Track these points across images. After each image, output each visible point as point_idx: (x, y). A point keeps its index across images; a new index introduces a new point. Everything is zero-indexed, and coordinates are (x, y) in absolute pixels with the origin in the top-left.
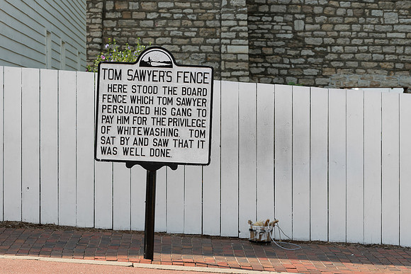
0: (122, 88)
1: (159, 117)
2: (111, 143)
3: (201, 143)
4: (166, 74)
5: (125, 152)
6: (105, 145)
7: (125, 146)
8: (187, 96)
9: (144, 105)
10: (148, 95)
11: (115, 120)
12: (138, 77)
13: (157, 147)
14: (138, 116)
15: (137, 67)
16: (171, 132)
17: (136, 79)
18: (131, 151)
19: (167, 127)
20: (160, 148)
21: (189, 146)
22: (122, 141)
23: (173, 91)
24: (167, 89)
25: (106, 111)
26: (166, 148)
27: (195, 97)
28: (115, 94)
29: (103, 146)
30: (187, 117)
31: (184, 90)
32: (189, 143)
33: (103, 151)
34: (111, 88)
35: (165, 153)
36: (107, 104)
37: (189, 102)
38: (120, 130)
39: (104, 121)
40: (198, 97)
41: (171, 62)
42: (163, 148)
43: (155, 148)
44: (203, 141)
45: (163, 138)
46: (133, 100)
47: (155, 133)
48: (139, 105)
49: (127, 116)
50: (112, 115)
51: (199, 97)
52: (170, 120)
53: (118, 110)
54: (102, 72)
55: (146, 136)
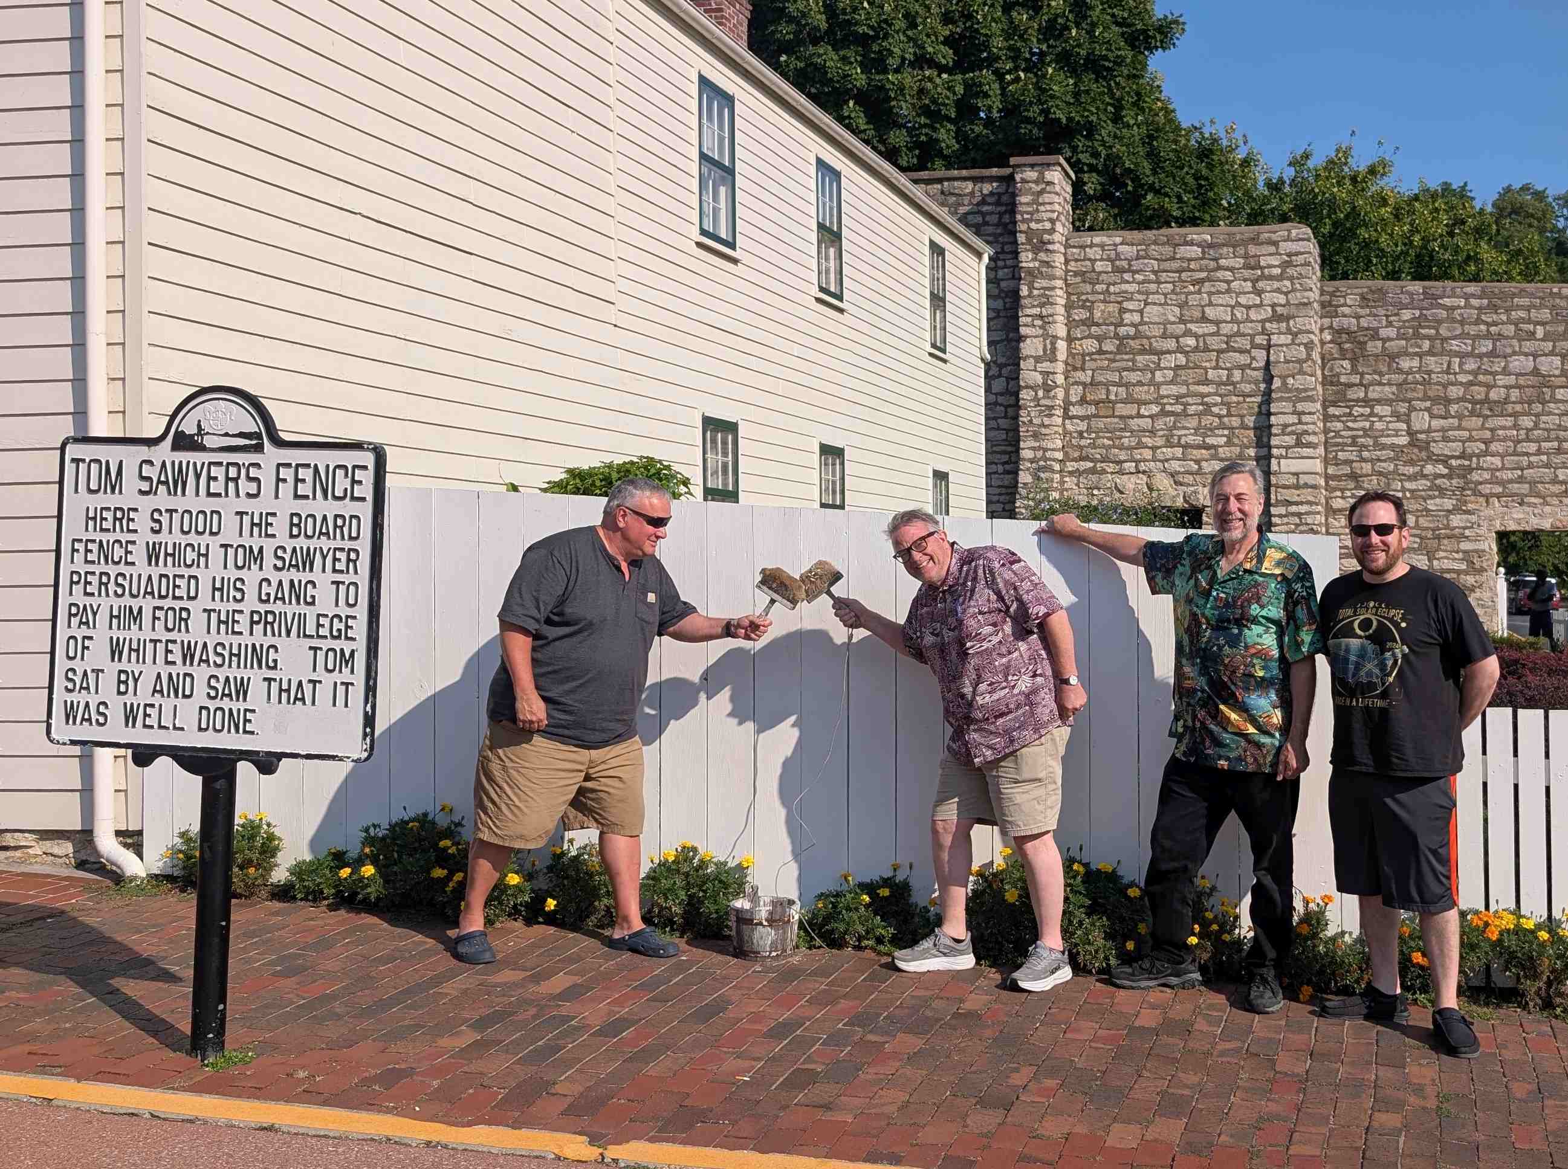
0: (123, 516)
1: (224, 607)
2: (92, 689)
3: (341, 689)
4: (243, 472)
5: (130, 716)
6: (74, 697)
7: (129, 699)
8: (302, 543)
9: (183, 571)
10: (193, 538)
11: (103, 617)
12: (166, 483)
13: (218, 703)
14: (167, 603)
15: (164, 452)
16: (257, 655)
17: (162, 489)
18: (146, 715)
19: (246, 640)
20: (226, 704)
21: (308, 700)
22: (124, 681)
23: (262, 525)
24: (246, 519)
25: (78, 589)
26: (242, 706)
27: (325, 544)
28: (105, 537)
29: (69, 697)
30: (303, 609)
31: (296, 523)
32: (308, 688)
33: (70, 714)
34: (92, 519)
35: (237, 723)
36: (83, 569)
37: (308, 562)
38: (116, 651)
39: (75, 621)
40: (333, 544)
41: (258, 436)
42: (235, 706)
43: (212, 705)
44: (347, 684)
45: (234, 673)
46: (153, 555)
47: (212, 658)
48: (170, 571)
49: (135, 604)
50: (94, 601)
51: (339, 543)
52: (256, 618)
53: (112, 587)
54: (69, 467)
55: (188, 669)
